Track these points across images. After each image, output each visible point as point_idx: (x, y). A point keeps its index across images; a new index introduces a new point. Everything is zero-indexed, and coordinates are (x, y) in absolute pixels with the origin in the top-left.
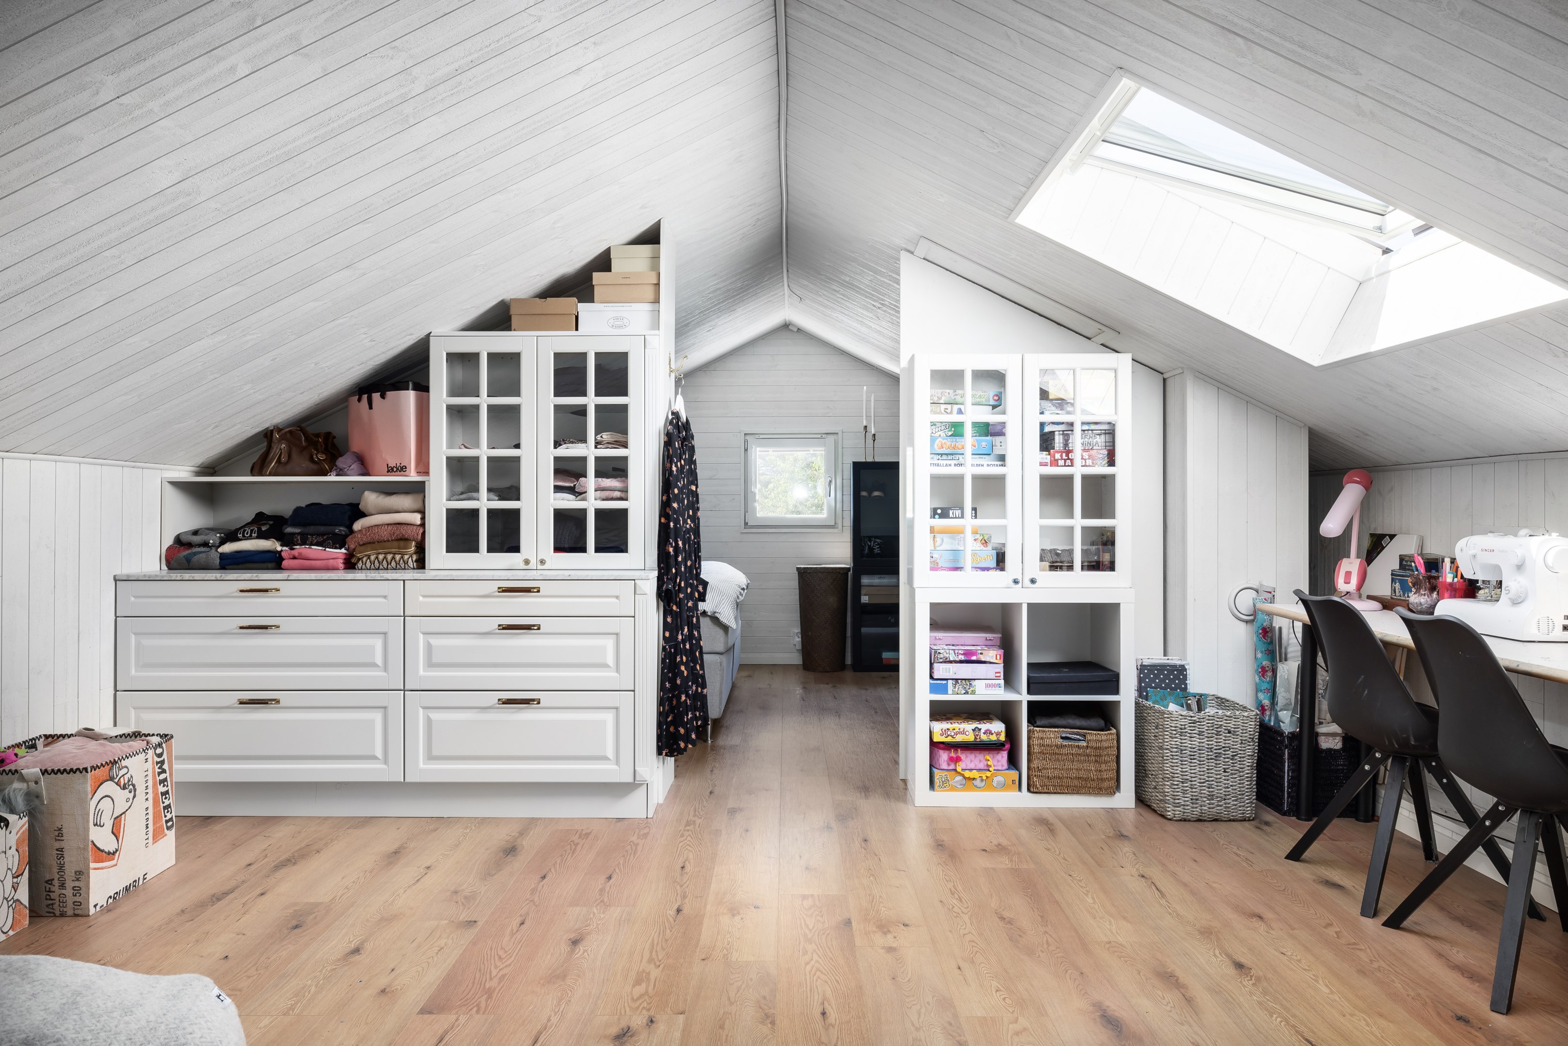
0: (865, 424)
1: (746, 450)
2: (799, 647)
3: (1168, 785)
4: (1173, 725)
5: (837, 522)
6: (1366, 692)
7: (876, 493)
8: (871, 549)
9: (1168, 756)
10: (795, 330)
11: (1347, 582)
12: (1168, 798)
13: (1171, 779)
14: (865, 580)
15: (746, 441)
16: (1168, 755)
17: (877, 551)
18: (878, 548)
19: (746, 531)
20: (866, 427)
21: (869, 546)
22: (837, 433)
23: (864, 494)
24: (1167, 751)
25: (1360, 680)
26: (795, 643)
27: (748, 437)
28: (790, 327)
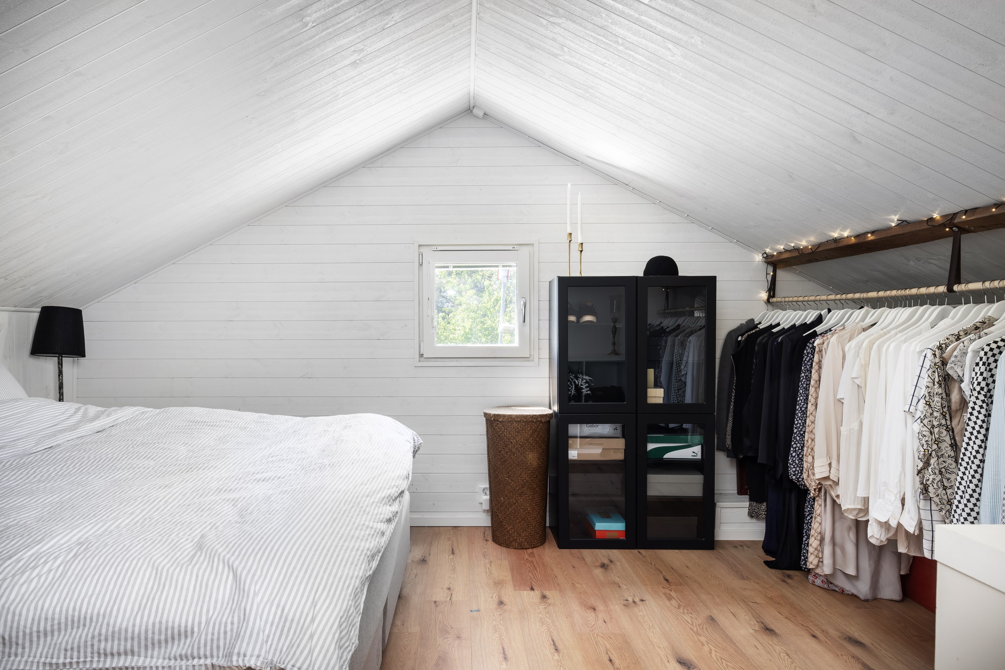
0: (569, 231)
1: (421, 265)
2: (486, 506)
5: (532, 353)
7: (588, 318)
8: (578, 389)
10: (481, 114)
14: (575, 429)
15: (421, 255)
17: (585, 391)
18: (586, 387)
19: (420, 364)
20: (570, 234)
21: (577, 386)
22: (533, 245)
23: (572, 318)
26: (481, 501)
27: (423, 250)
28: (475, 111)
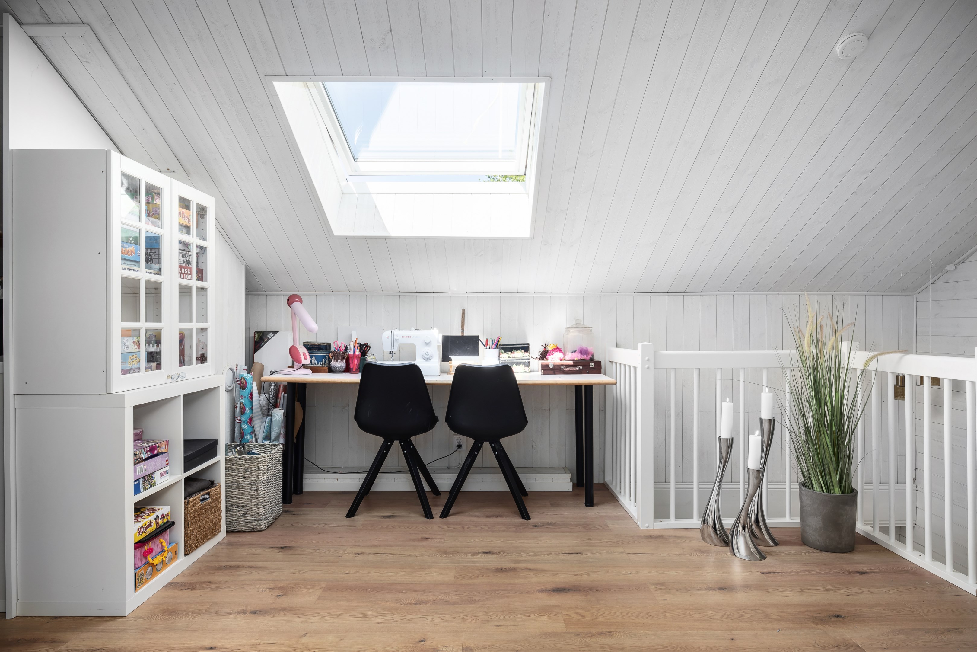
3: (261, 507)
4: (265, 465)
6: (411, 410)
9: (261, 488)
11: (305, 359)
12: (261, 516)
13: (263, 502)
16: (261, 486)
24: (261, 484)
25: (408, 405)
